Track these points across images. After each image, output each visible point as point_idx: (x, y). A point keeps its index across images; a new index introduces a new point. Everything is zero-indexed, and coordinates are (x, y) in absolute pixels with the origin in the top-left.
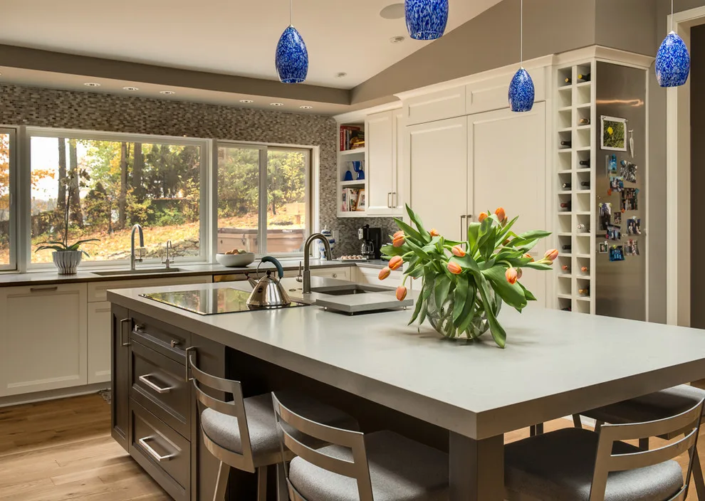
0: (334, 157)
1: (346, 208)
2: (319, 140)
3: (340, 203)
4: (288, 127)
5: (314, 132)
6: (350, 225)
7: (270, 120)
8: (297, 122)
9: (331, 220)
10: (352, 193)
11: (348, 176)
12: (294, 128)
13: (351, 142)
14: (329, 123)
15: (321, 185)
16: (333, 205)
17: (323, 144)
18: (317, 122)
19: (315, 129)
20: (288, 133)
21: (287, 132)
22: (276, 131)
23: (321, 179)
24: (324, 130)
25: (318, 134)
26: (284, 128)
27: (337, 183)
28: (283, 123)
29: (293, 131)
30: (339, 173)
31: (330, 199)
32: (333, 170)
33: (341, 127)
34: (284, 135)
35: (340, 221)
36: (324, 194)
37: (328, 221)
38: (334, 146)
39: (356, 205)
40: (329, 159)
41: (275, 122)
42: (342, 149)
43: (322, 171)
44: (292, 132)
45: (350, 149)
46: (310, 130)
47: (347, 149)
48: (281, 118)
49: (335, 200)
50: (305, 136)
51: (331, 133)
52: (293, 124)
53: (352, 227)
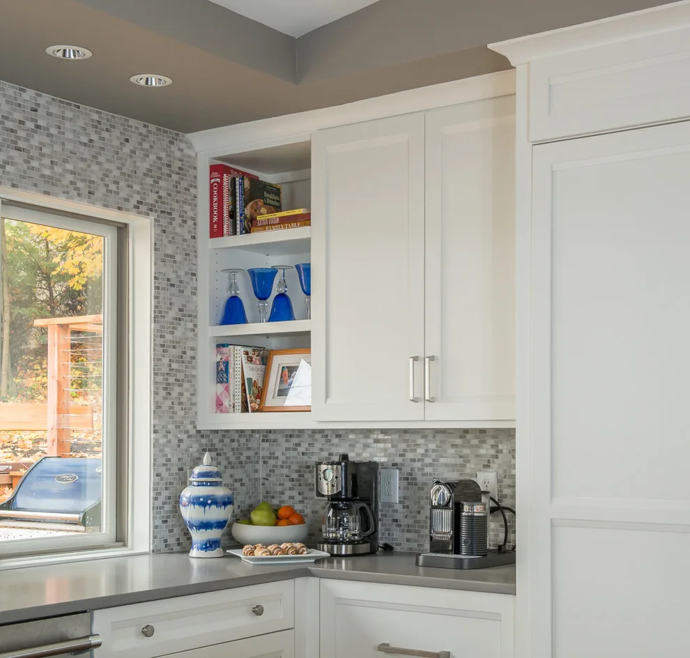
0: (190, 254)
1: (226, 403)
2: (151, 198)
3: (207, 388)
4: (69, 146)
5: (140, 174)
6: (230, 454)
7: (17, 116)
8: (95, 137)
9: (184, 436)
10: (250, 360)
11: (233, 312)
12: (86, 153)
13: (248, 212)
14: (178, 154)
15: (159, 334)
16: (187, 394)
17: (163, 212)
18: (146, 145)
19: (144, 166)
20: (69, 167)
21: (66, 161)
22: (34, 153)
23: (158, 315)
24: (165, 170)
25: (149, 181)
26: (58, 148)
27: (199, 330)
28: (54, 131)
29: (84, 160)
30: (206, 303)
31: (180, 376)
32: (188, 292)
33: (214, 169)
34: (57, 169)
35: (204, 441)
36: (166, 361)
37: (175, 442)
38: (190, 223)
39: (260, 395)
40: (178, 258)
41: (30, 125)
42: (216, 232)
43: (162, 294)
44: (82, 165)
45: (247, 231)
46: (129, 163)
47: (235, 233)
48: (49, 114)
49: (191, 379)
50: (116, 183)
51: (184, 184)
52: (85, 140)
53: (233, 459)
